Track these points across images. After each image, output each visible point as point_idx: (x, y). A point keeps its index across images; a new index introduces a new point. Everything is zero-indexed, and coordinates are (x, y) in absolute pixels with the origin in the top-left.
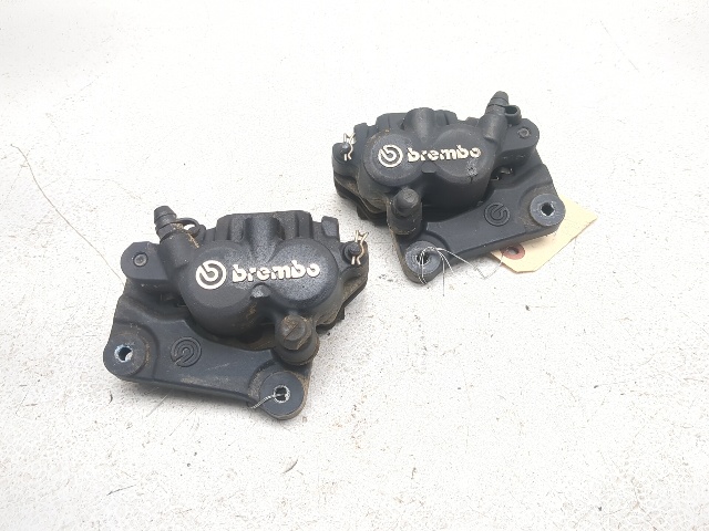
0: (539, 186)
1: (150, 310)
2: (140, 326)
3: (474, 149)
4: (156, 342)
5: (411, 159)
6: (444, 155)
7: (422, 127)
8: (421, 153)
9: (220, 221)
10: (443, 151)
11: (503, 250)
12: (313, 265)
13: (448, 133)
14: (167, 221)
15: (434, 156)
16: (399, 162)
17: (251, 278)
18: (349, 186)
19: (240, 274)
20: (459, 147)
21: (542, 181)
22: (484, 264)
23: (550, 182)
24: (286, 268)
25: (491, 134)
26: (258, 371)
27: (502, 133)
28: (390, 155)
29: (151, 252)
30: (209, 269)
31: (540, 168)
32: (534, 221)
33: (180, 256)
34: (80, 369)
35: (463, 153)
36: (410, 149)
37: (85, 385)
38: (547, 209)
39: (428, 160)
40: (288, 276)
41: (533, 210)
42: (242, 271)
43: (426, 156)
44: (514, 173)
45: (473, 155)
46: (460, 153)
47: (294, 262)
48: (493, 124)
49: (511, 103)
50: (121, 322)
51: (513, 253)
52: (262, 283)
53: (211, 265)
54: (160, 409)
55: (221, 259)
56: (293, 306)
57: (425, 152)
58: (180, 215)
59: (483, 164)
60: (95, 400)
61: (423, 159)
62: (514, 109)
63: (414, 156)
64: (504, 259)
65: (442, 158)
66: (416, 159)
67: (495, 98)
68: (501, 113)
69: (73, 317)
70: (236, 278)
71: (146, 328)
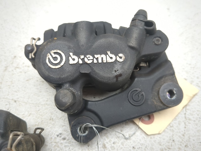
0: (165, 76)
3: (121, 55)
5: (71, 62)
6: (97, 59)
7: (83, 36)
8: (79, 57)
10: (96, 56)
11: (140, 117)
13: (101, 41)
15: (89, 59)
16: (62, 64)
20: (109, 53)
21: (167, 73)
22: (127, 126)
23: (173, 74)
25: (133, 43)
27: (141, 42)
28: (55, 59)
31: (167, 62)
32: (162, 103)
35: (111, 58)
36: (71, 54)
38: (171, 93)
39: (84, 63)
41: (161, 94)
43: (83, 60)
44: (149, 66)
45: (118, 59)
46: (109, 58)
48: (135, 34)
49: (149, 18)
51: (146, 119)
57: (82, 57)
59: (126, 67)
61: (81, 62)
62: (150, 24)
63: (74, 60)
64: (141, 124)
65: (95, 61)
66: (75, 62)
67: (137, 15)
68: (141, 26)
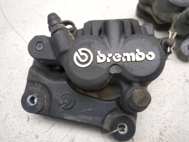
1: (47, 75)
2: (41, 84)
4: (50, 94)
9: (86, 25)
12: (150, 53)
14: (55, 22)
17: (109, 60)
18: (148, 10)
19: (102, 58)
24: (132, 54)
26: (108, 114)
29: (46, 41)
30: (82, 54)
33: (63, 45)
34: (14, 101)
37: (16, 111)
40: (134, 60)
42: (103, 56)
47: (137, 50)
50: (31, 81)
52: (116, 64)
53: (83, 51)
54: (53, 128)
55: (89, 47)
56: (136, 80)
58: (63, 19)
60: (20, 120)
69: (12, 74)
70: (99, 60)
71: (44, 86)
